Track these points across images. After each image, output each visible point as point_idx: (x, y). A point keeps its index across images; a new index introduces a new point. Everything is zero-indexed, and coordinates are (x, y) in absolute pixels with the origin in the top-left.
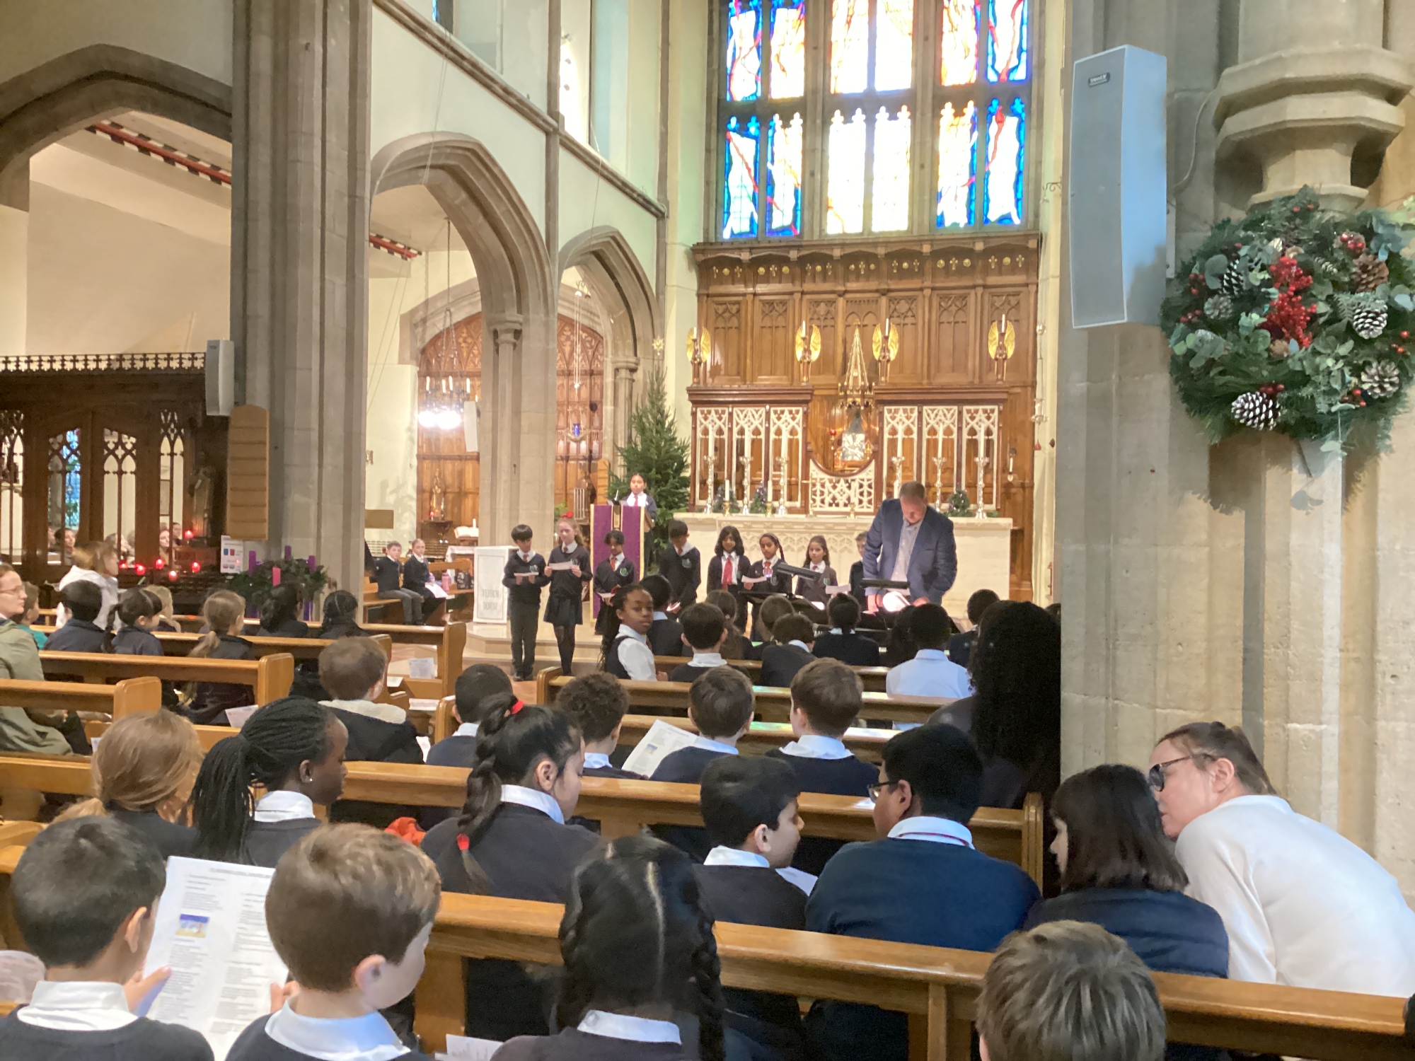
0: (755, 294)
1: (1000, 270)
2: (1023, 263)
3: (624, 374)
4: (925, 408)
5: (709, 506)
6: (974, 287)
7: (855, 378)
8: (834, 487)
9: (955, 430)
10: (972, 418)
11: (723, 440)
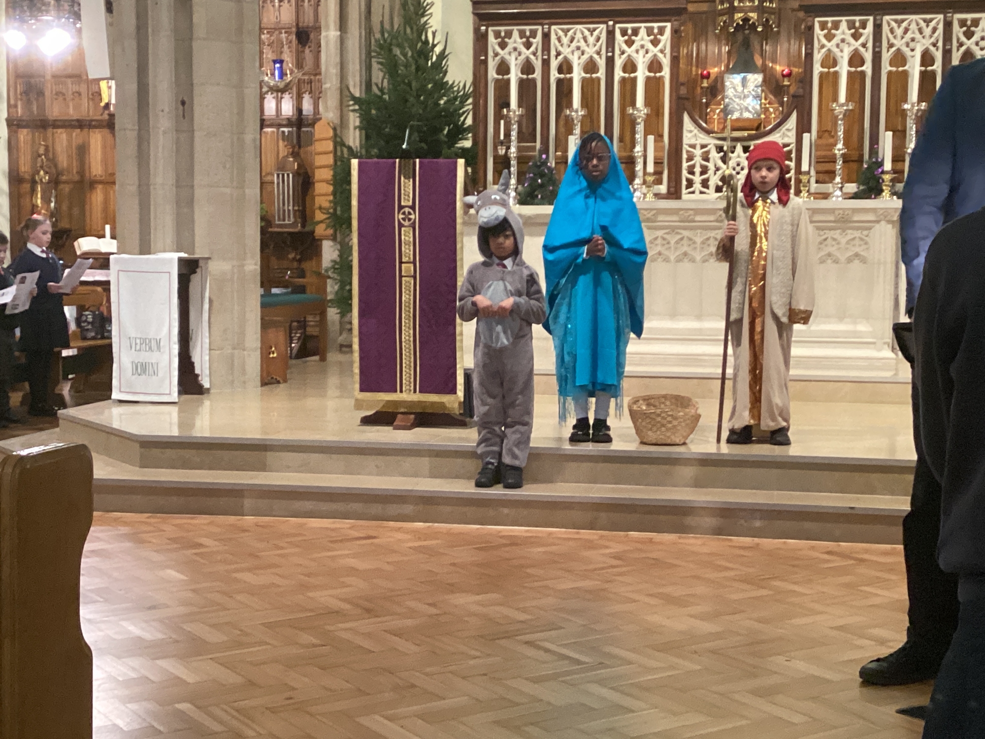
4: (887, 18)
8: (725, 159)
9: (938, 55)
10: (969, 34)
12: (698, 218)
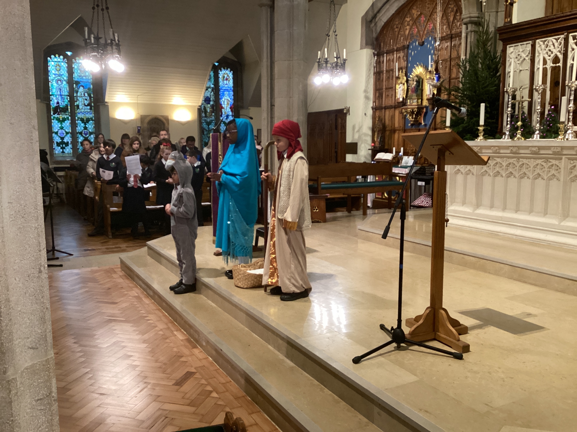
12: (502, 151)
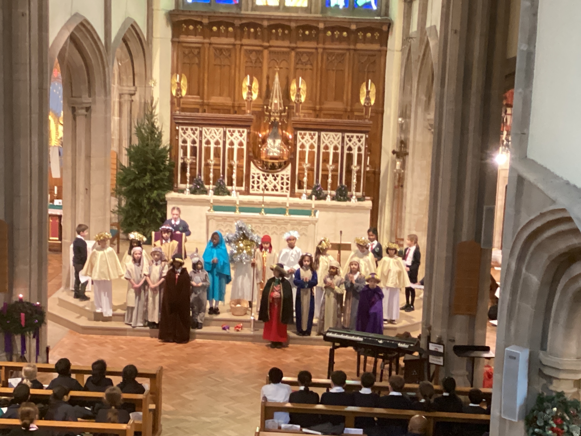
0: (210, 44)
1: (365, 40)
2: (378, 37)
3: (127, 97)
4: (323, 134)
5: (188, 190)
6: (348, 50)
7: (276, 104)
8: (266, 179)
9: (340, 147)
10: (350, 140)
11: (196, 148)
